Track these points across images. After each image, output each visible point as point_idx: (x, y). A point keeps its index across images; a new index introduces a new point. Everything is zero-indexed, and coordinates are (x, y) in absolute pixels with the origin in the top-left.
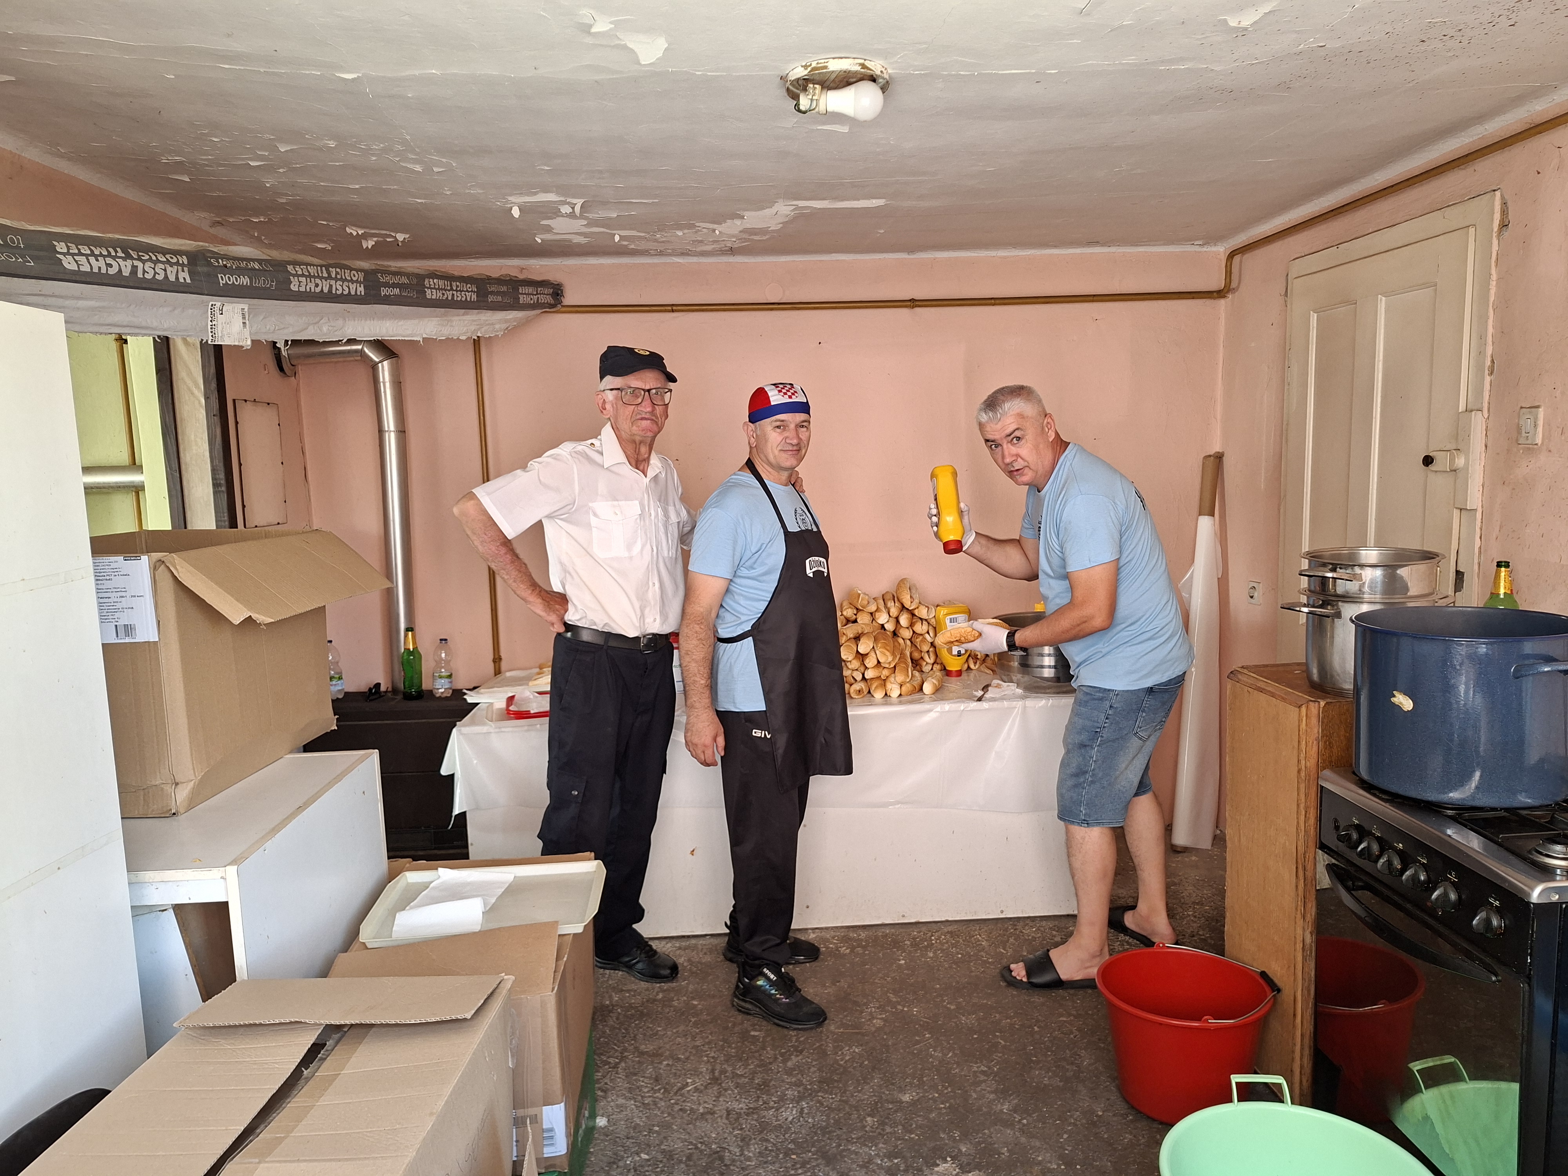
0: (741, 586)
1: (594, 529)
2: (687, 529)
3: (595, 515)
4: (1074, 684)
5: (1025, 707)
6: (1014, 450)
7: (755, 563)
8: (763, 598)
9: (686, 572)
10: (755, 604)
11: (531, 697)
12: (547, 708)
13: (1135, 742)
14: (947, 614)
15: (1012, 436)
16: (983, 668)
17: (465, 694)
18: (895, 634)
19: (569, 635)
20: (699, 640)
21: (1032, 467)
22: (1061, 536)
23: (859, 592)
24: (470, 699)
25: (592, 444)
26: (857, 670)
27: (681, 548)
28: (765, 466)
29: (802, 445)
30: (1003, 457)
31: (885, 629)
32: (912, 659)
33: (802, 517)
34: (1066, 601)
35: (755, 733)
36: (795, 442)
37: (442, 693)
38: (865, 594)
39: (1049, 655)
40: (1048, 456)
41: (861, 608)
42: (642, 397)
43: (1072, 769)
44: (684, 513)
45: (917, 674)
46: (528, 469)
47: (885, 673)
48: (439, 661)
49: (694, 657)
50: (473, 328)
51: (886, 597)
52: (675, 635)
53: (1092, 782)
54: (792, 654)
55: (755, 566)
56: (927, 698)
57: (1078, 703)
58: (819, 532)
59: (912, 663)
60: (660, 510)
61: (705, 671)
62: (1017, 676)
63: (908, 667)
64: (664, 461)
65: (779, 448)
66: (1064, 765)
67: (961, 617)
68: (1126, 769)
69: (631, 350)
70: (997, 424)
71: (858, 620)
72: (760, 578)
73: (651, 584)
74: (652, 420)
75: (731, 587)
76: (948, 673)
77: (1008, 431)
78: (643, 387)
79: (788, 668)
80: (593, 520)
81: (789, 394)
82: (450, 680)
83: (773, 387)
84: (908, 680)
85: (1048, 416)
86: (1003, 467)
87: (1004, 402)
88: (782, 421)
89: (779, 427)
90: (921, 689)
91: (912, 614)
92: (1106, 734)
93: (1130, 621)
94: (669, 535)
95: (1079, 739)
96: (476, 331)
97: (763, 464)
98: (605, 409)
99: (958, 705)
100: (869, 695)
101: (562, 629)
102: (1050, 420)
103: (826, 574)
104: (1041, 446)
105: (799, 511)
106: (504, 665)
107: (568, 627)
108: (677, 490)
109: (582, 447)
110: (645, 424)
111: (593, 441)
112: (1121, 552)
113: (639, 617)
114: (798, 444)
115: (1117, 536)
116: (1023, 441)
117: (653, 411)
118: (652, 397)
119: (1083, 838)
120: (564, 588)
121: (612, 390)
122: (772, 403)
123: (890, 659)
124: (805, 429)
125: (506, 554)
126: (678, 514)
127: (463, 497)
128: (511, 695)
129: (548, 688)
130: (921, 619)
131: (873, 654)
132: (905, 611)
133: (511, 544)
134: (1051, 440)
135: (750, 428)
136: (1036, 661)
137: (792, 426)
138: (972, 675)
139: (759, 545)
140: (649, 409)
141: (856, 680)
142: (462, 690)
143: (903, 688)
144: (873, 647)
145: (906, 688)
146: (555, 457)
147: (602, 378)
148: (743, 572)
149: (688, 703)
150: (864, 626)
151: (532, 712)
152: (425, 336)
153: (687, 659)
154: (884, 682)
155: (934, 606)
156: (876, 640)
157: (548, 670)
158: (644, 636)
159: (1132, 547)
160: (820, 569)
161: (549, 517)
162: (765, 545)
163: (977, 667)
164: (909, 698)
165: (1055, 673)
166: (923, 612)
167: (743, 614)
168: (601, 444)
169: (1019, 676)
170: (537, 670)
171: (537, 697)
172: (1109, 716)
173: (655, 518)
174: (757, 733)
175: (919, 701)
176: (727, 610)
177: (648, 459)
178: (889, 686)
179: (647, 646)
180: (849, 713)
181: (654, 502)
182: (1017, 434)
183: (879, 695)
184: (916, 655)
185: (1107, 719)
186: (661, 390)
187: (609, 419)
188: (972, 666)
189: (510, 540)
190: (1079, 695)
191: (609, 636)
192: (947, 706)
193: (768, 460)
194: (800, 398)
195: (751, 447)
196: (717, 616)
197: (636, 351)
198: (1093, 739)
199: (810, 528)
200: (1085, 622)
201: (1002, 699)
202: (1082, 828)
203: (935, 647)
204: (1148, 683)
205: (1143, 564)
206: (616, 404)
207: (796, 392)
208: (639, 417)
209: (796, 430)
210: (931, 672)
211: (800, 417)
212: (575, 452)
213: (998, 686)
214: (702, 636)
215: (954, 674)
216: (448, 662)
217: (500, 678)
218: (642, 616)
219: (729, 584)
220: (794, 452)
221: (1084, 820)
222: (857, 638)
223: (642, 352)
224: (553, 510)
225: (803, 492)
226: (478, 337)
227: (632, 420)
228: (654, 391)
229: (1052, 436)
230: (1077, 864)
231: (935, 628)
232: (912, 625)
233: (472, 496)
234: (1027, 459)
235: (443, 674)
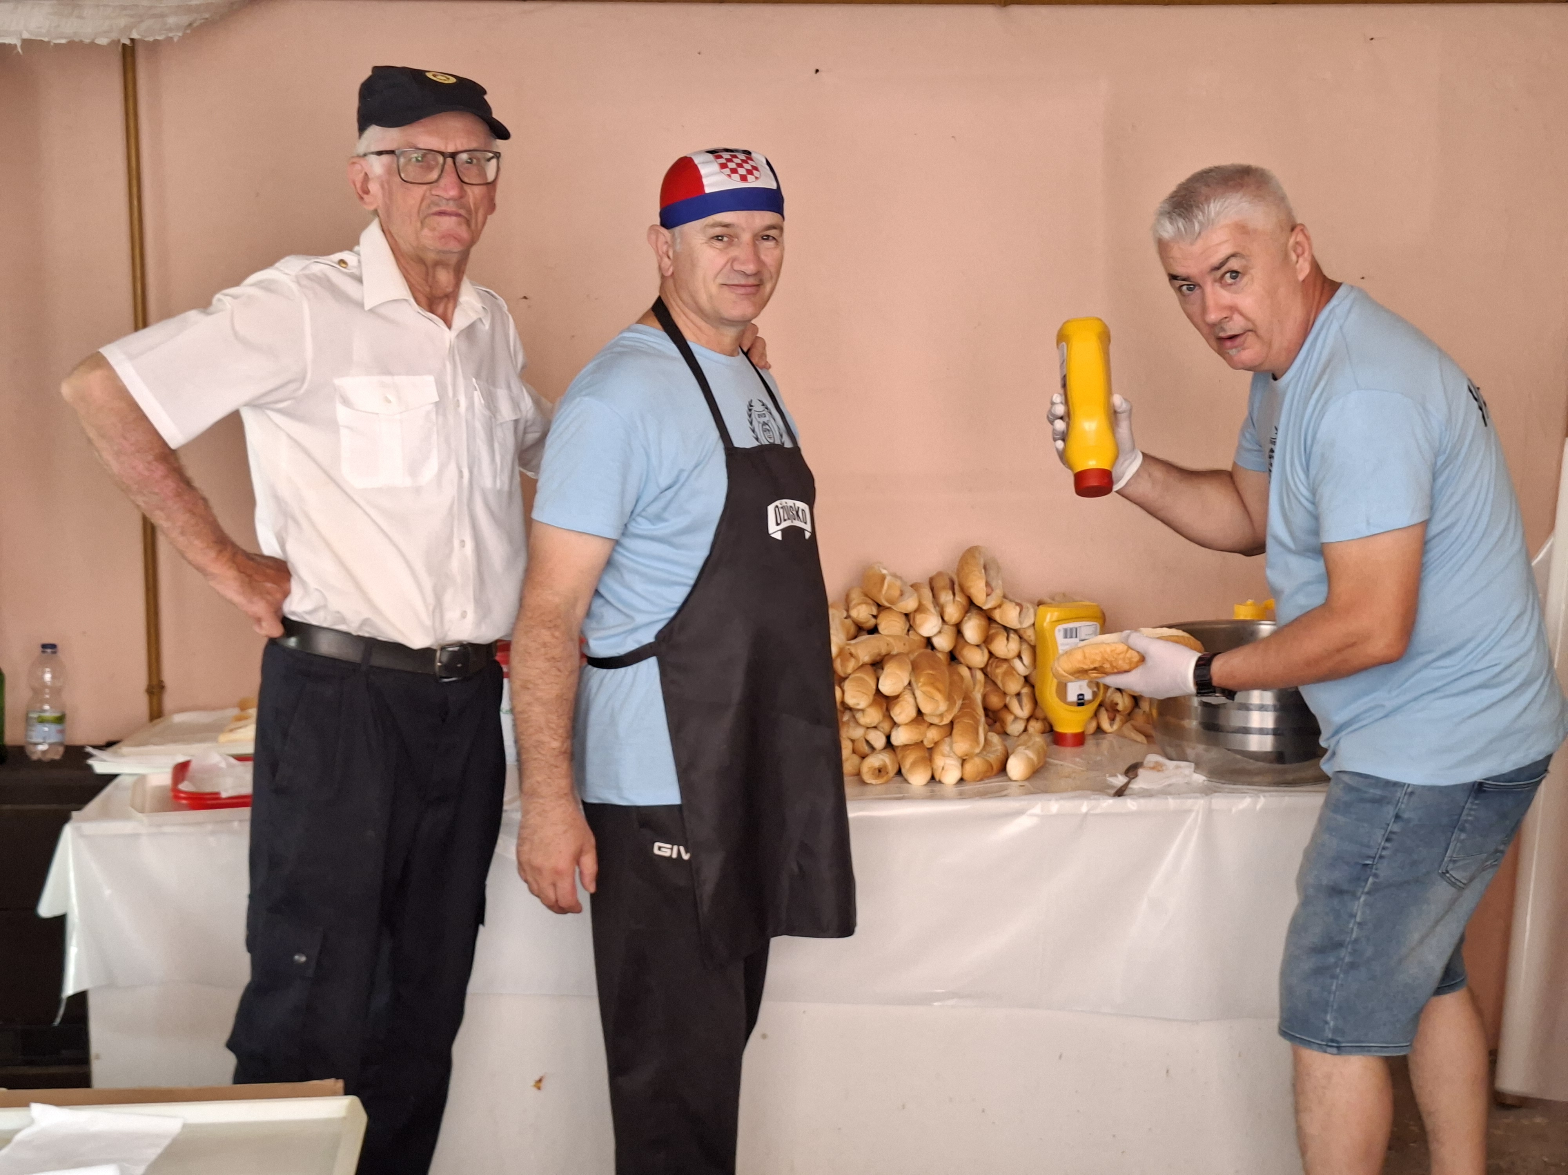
0: (638, 554)
1: (344, 432)
2: (532, 437)
3: (346, 402)
4: (1327, 766)
5: (1210, 812)
6: (1225, 296)
7: (665, 508)
8: (679, 579)
9: (528, 522)
10: (666, 591)
11: (223, 765)
12: (247, 789)
13: (1442, 891)
14: (1059, 621)
15: (1224, 269)
16: (1128, 730)
17: (90, 756)
18: (953, 657)
19: (292, 642)
20: (549, 660)
21: (1262, 331)
22: (1313, 472)
23: (884, 572)
24: (101, 765)
25: (342, 262)
26: (875, 727)
27: (522, 474)
28: (692, 316)
29: (766, 276)
30: (1204, 310)
31: (933, 648)
32: (986, 709)
33: (762, 420)
34: (1318, 600)
35: (660, 848)
36: (751, 268)
37: (44, 752)
38: (895, 576)
39: (1262, 708)
40: (1296, 311)
41: (886, 604)
42: (440, 167)
43: (1314, 936)
44: (527, 404)
45: (995, 738)
46: (211, 309)
47: (932, 735)
48: (38, 690)
49: (539, 694)
50: (123, 22)
51: (939, 584)
52: (502, 646)
53: (1353, 966)
54: (736, 693)
55: (666, 515)
56: (1013, 788)
57: (1331, 806)
58: (796, 451)
59: (987, 715)
60: (477, 395)
61: (559, 722)
62: (1196, 749)
63: (977, 722)
64: (488, 299)
65: (720, 280)
66: (1296, 928)
67: (1086, 628)
68: (1421, 941)
69: (418, 75)
70: (1192, 244)
71: (880, 628)
72: (676, 540)
73: (456, 543)
74: (458, 215)
75: (618, 558)
76: (1056, 738)
77: (1216, 259)
78: (443, 149)
79: (727, 721)
80: (342, 413)
81: (742, 171)
82: (59, 727)
83: (711, 157)
84: (977, 751)
85: (1297, 230)
86: (1206, 330)
87: (1207, 199)
88: (726, 226)
89: (718, 238)
90: (1003, 769)
91: (989, 618)
92: (1384, 871)
93: (1444, 648)
94: (496, 445)
95: (1328, 878)
96: (128, 28)
97: (687, 310)
98: (367, 192)
99: (1076, 802)
100: (899, 779)
101: (276, 631)
102: (1300, 238)
103: (807, 535)
104: (1282, 291)
105: (757, 407)
106: (169, 701)
107: (291, 627)
108: (512, 358)
109: (320, 266)
110: (448, 223)
111: (345, 255)
112: (1432, 508)
113: (431, 608)
114: (757, 274)
115: (1425, 477)
116: (1245, 279)
117: (461, 197)
118: (460, 169)
119: (1328, 1077)
120: (283, 546)
121: (380, 153)
122: (708, 190)
123: (943, 706)
124: (770, 244)
125: (165, 477)
126: (516, 405)
127: (82, 363)
128: (181, 759)
129: (249, 748)
130: (1006, 629)
131: (908, 697)
132: (974, 611)
133: (177, 459)
134: (1301, 277)
135: (662, 239)
136: (1235, 719)
137: (746, 237)
138: (1105, 744)
139: (675, 473)
140: (453, 193)
141: (873, 748)
142: (82, 747)
143: (968, 767)
144: (910, 684)
145: (974, 766)
146: (266, 286)
147: (362, 128)
148: (642, 526)
149: (527, 784)
150: (891, 640)
151: (224, 795)
152: (26, 36)
153: (526, 697)
154: (928, 753)
155: (1032, 602)
156: (915, 668)
157: (253, 712)
158: (443, 648)
159: (1455, 499)
160: (797, 523)
161: (255, 404)
162: (685, 474)
163: (1115, 727)
164: (981, 786)
165: (1274, 746)
166: (1010, 616)
167: (640, 611)
168: (359, 262)
169: (1200, 748)
170: (235, 712)
171: (233, 766)
172: (1394, 836)
173: (467, 409)
174: (664, 850)
175: (999, 794)
176: (608, 602)
177: (452, 296)
178: (939, 761)
179: (449, 668)
180: (851, 815)
181: (465, 378)
182: (1234, 264)
183: (918, 779)
184: (995, 701)
185: (1388, 840)
186: (478, 154)
187: (376, 212)
188: (1106, 725)
189: (173, 452)
190: (1336, 790)
191: (371, 645)
192: (1054, 805)
193: (696, 303)
194: (766, 182)
195: (663, 277)
196: (589, 614)
197: (430, 75)
198: (1358, 880)
199: (778, 442)
200: (1353, 645)
201: (1165, 792)
202: (1327, 1056)
203: (1033, 686)
204: (1475, 773)
205: (1476, 536)
206: (388, 183)
207: (756, 168)
208: (435, 209)
209: (755, 245)
210: (1024, 737)
211: (763, 218)
212: (308, 277)
213: (1157, 767)
214: (557, 652)
215: (1070, 740)
216: (57, 691)
217: (160, 725)
218: (438, 608)
219: (614, 550)
220: (749, 290)
221: (1332, 1041)
222: (877, 665)
223: (440, 79)
224: (263, 390)
225: (767, 367)
226: (132, 40)
227: (422, 216)
228: (464, 156)
229: (1304, 269)
230: (1313, 1128)
231: (1033, 649)
232: (987, 641)
233: (100, 362)
234: (1251, 315)
235: (47, 715)
